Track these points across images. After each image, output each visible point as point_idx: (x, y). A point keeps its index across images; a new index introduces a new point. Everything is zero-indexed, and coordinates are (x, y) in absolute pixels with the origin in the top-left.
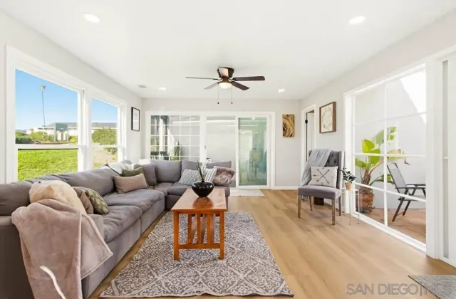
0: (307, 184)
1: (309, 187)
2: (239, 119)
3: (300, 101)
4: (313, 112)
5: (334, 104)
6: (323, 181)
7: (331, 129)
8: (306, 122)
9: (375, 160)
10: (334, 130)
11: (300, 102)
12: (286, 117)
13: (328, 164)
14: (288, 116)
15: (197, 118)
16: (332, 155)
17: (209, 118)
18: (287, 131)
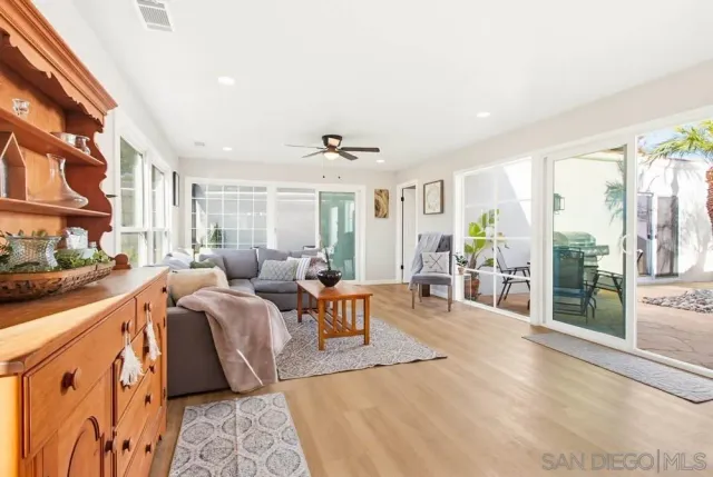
0: (419, 272)
1: (422, 274)
2: (320, 193)
3: (396, 173)
4: (414, 187)
5: (442, 182)
6: (436, 267)
7: (438, 210)
8: (402, 199)
9: (480, 244)
10: (442, 211)
11: (396, 175)
12: (379, 192)
13: (440, 249)
14: (381, 191)
15: (264, 189)
16: (443, 239)
17: (280, 190)
18: (380, 210)
